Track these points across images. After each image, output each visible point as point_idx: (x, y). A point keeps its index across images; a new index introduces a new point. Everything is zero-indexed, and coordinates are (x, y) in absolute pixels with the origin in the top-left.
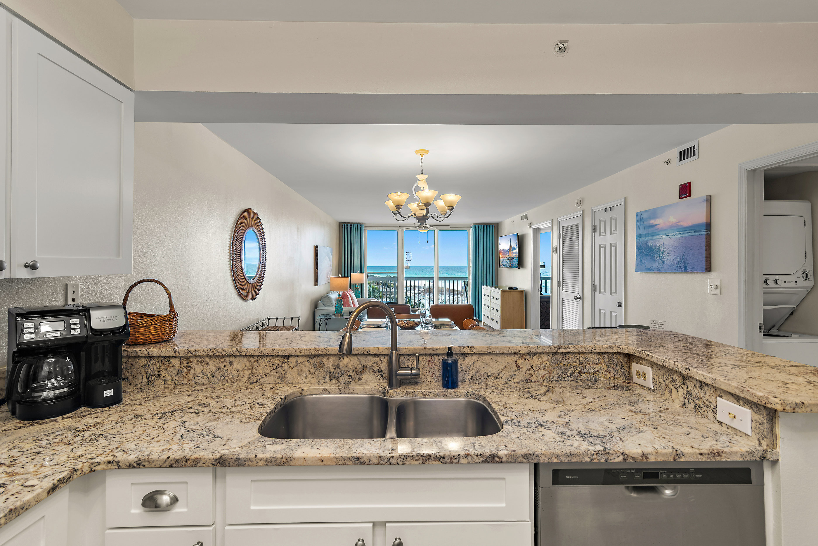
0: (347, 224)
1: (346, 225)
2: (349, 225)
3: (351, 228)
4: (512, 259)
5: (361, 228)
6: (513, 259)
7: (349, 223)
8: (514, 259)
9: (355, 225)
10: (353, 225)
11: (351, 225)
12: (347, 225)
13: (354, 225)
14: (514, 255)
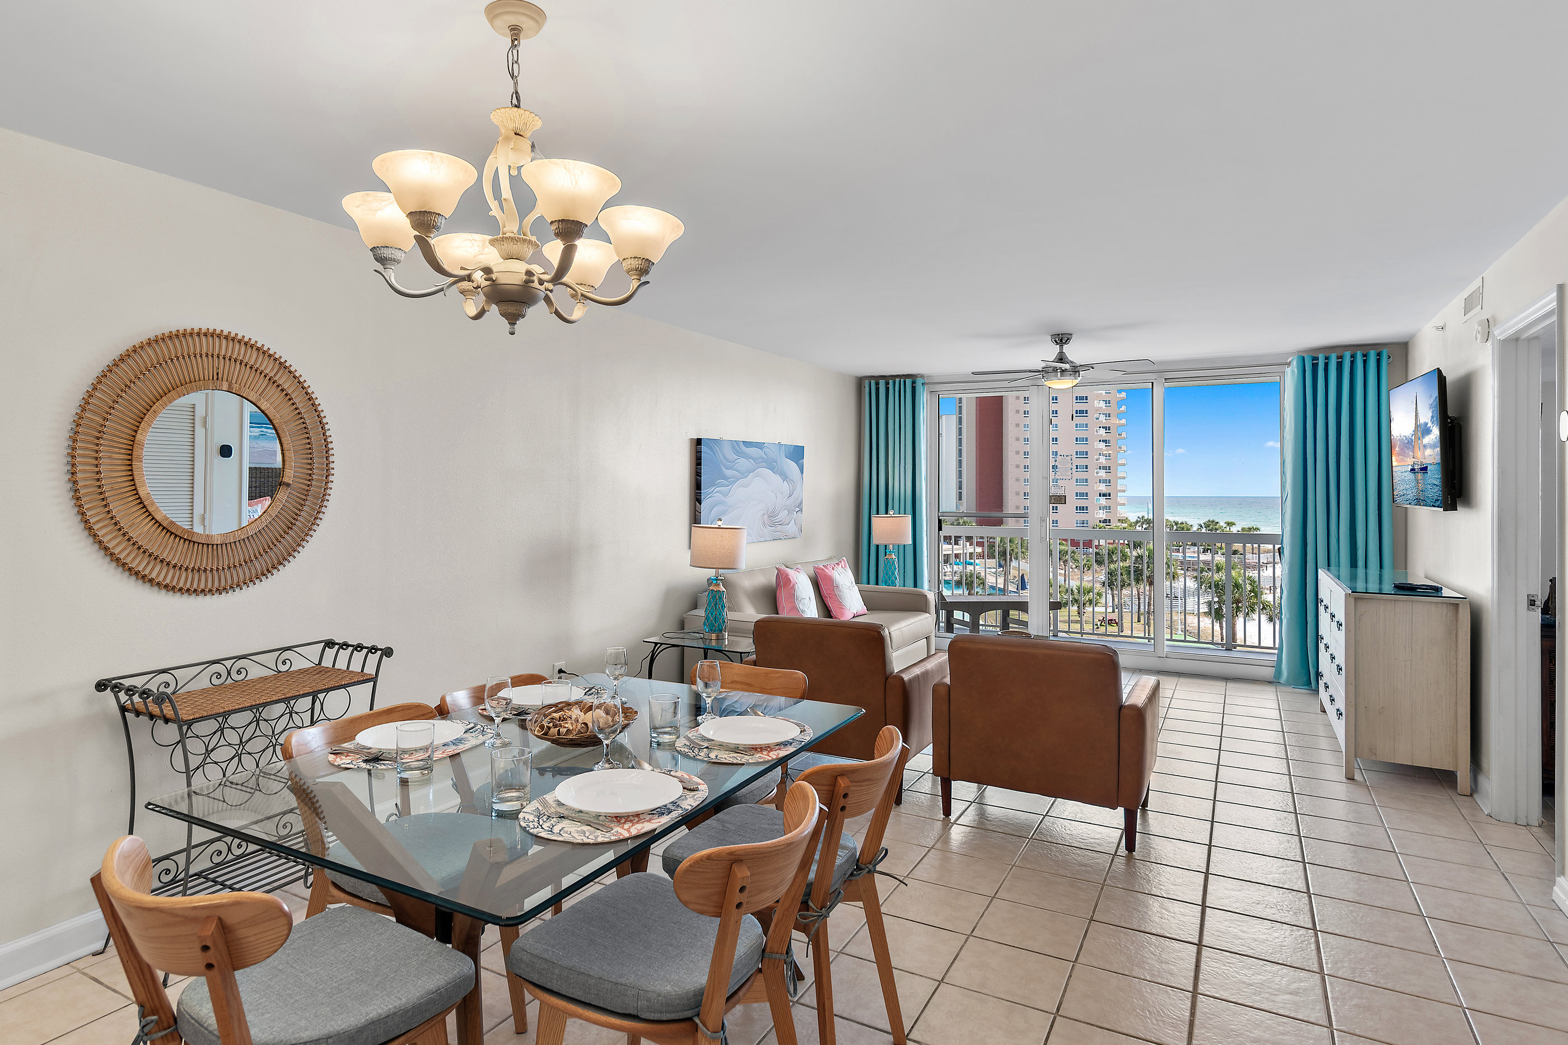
0: (877, 379)
1: (873, 382)
2: (882, 383)
3: (887, 389)
4: (1422, 469)
5: (914, 389)
6: (1424, 469)
7: (883, 377)
8: (1427, 467)
9: (897, 380)
10: (891, 382)
11: (887, 383)
12: (877, 384)
13: (895, 383)
14: (1428, 452)
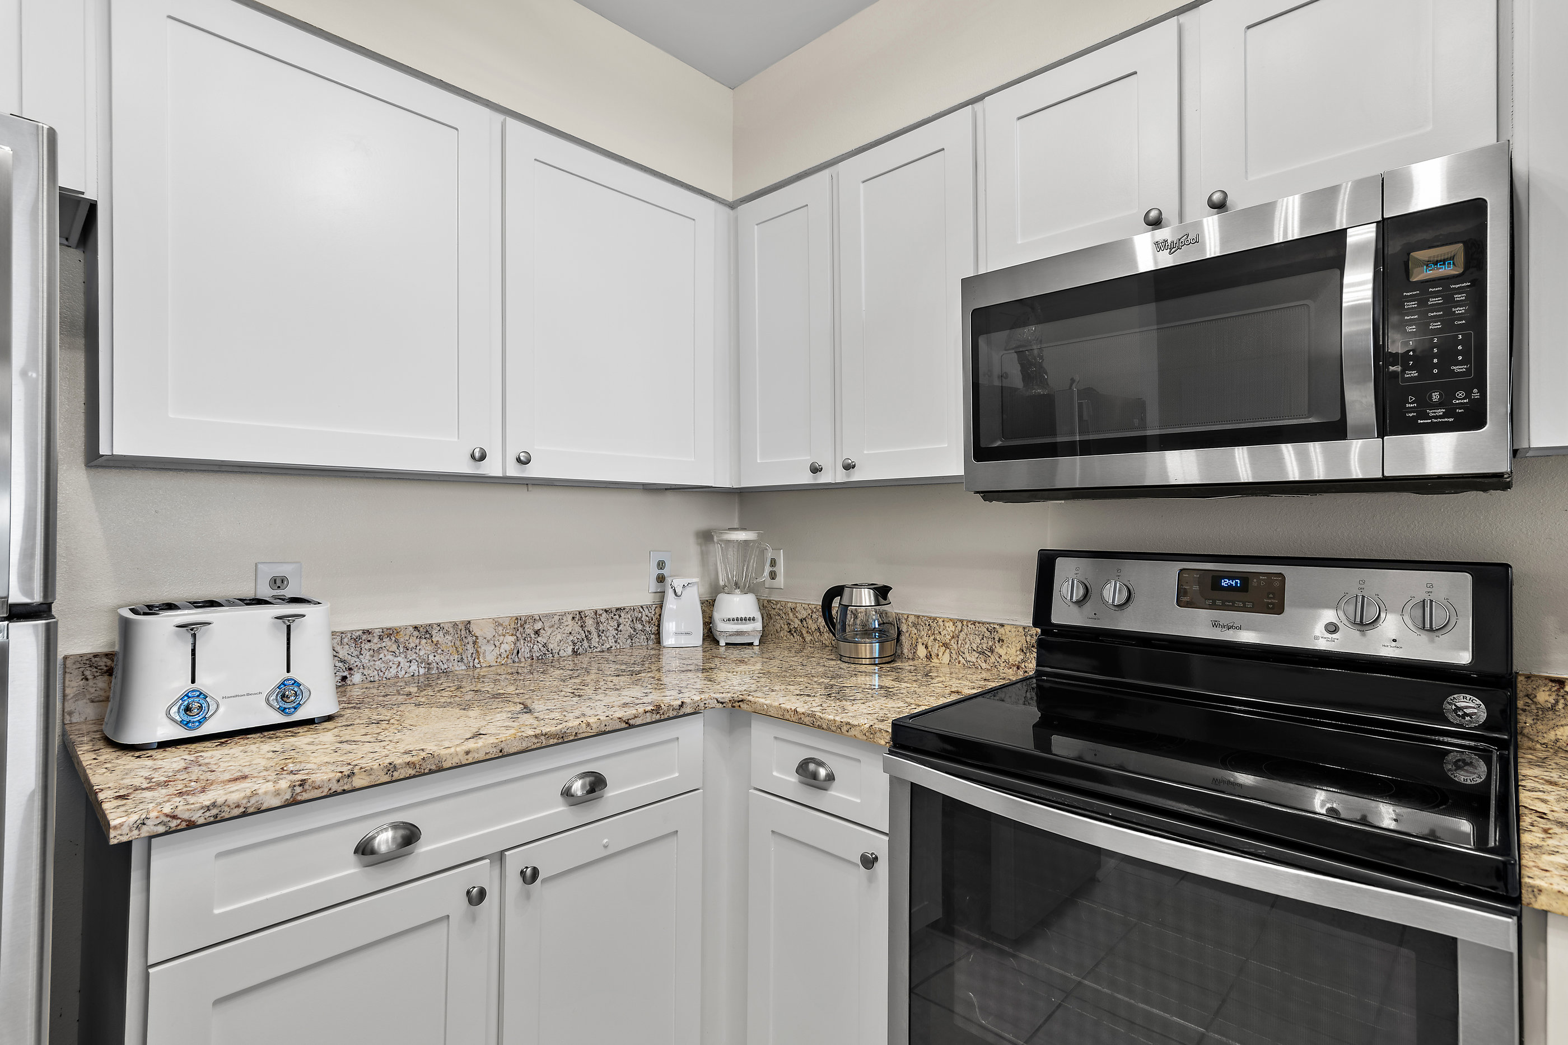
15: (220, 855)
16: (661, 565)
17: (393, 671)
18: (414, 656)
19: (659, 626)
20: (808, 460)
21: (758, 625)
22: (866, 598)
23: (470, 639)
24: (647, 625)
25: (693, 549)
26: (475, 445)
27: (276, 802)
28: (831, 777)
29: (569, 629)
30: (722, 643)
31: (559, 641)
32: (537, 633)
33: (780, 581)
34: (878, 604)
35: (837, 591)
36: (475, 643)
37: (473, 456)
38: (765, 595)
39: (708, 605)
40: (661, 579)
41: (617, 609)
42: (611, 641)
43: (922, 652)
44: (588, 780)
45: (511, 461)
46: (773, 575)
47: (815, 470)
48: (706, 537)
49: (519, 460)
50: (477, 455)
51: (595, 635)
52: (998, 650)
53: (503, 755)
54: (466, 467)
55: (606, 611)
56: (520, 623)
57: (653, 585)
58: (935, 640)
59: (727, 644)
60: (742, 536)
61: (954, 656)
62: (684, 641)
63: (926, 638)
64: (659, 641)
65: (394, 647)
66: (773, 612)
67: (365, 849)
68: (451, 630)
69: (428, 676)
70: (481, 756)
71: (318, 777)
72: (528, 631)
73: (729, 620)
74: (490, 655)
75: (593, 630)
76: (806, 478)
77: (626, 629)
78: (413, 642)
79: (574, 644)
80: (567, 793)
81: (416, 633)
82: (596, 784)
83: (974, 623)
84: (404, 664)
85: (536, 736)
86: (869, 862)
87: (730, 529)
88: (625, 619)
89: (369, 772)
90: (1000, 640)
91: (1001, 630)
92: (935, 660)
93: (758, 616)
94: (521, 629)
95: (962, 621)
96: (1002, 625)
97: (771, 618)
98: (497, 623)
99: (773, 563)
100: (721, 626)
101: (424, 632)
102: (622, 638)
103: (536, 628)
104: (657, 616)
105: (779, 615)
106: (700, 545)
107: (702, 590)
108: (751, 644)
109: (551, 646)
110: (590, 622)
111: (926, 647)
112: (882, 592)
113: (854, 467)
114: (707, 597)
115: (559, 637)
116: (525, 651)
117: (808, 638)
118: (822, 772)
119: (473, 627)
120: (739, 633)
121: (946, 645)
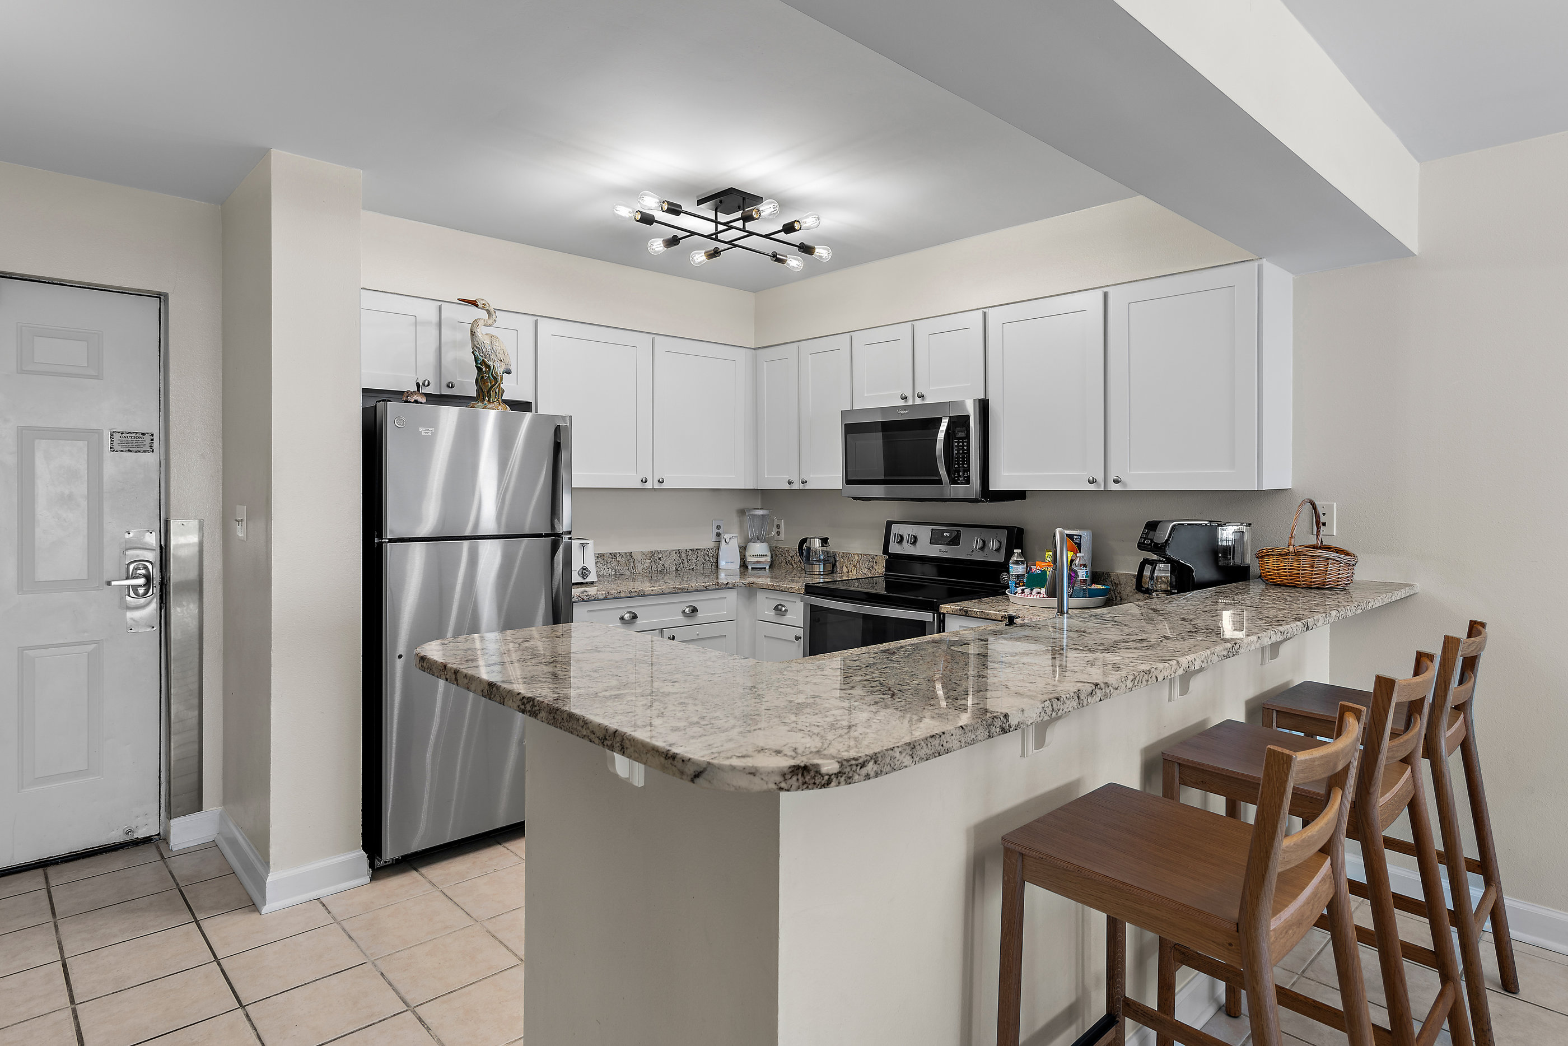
15: (588, 611)
16: (718, 527)
17: (602, 572)
18: (610, 566)
19: (717, 559)
20: (787, 477)
21: (769, 559)
22: (817, 543)
23: (632, 560)
24: (711, 558)
25: (735, 519)
26: (643, 476)
27: (602, 597)
28: (786, 610)
29: (674, 558)
30: (750, 568)
31: (669, 563)
32: (660, 559)
33: (782, 536)
34: (822, 546)
35: (803, 541)
36: (633, 562)
37: (642, 481)
38: (774, 545)
39: (743, 549)
40: (718, 535)
41: (697, 549)
42: (694, 565)
43: (845, 570)
44: (691, 608)
45: (656, 481)
46: (778, 533)
47: (790, 483)
48: (742, 512)
49: (659, 481)
50: (644, 480)
51: (686, 561)
52: (875, 567)
53: (664, 594)
54: (639, 485)
55: (691, 550)
56: (652, 554)
57: (714, 538)
58: (850, 563)
59: (752, 568)
60: (760, 512)
61: (858, 571)
62: (730, 566)
63: (847, 563)
64: (717, 566)
65: (602, 562)
66: (778, 553)
67: (622, 618)
68: (624, 556)
69: (615, 575)
70: (656, 592)
71: (612, 592)
72: (656, 558)
73: (753, 556)
74: (640, 568)
75: (685, 559)
76: (787, 487)
77: (701, 559)
78: (610, 560)
79: (676, 565)
80: (684, 612)
81: (610, 556)
82: (694, 610)
83: (866, 555)
84: (606, 569)
85: (674, 588)
86: (797, 638)
87: (754, 509)
88: (700, 554)
89: (625, 592)
90: (876, 562)
91: (876, 558)
92: (850, 573)
93: (769, 554)
94: (653, 557)
95: (861, 554)
96: (877, 556)
97: (777, 556)
98: (643, 554)
99: (778, 527)
100: (749, 559)
101: (614, 556)
102: (699, 563)
103: (659, 557)
104: (716, 553)
105: (781, 554)
106: (740, 517)
107: (740, 541)
108: (765, 568)
109: (666, 566)
110: (683, 555)
111: (847, 568)
112: (824, 541)
113: (806, 482)
114: (743, 545)
115: (669, 562)
116: (654, 567)
117: (795, 566)
118: (784, 609)
119: (633, 555)
120: (758, 562)
121: (855, 566)
